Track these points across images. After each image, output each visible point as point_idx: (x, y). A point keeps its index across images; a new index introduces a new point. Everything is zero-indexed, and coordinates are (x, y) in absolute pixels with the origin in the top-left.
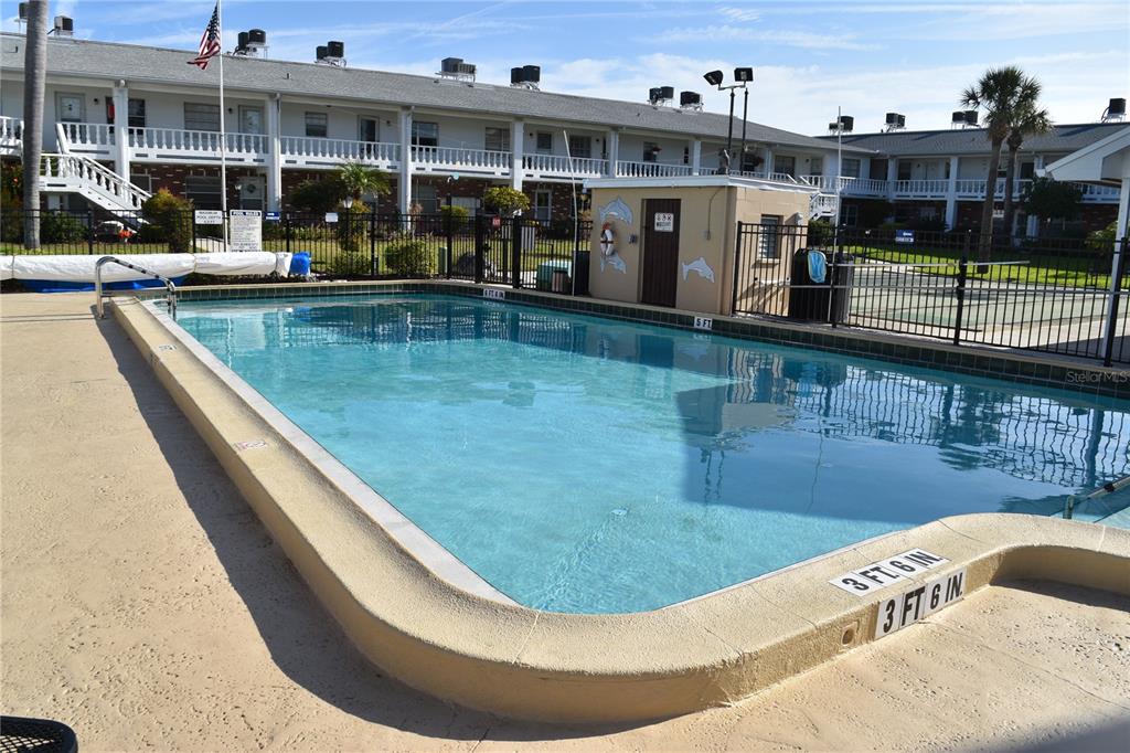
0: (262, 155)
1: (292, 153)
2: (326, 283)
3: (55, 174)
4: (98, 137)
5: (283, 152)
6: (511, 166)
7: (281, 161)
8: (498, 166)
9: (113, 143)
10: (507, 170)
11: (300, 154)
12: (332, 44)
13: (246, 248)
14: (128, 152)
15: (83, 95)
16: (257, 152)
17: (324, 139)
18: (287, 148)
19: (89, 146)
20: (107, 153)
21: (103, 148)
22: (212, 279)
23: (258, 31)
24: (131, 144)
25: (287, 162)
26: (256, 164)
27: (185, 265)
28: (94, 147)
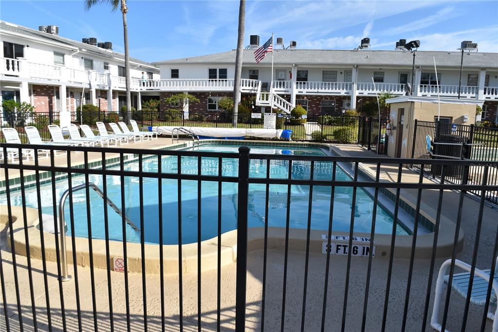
0: (348, 91)
1: (362, 89)
2: (295, 142)
3: (267, 99)
4: (285, 85)
5: (358, 89)
6: (477, 93)
7: (356, 93)
8: (469, 93)
9: (290, 88)
10: (474, 95)
11: (366, 90)
12: (401, 40)
13: (269, 127)
14: (295, 91)
15: (286, 70)
16: (346, 89)
17: (380, 83)
18: (360, 87)
19: (282, 89)
20: (288, 91)
21: (287, 90)
22: (254, 138)
23: (367, 38)
24: (297, 88)
25: (359, 93)
26: (346, 95)
27: (243, 133)
28: (284, 89)
